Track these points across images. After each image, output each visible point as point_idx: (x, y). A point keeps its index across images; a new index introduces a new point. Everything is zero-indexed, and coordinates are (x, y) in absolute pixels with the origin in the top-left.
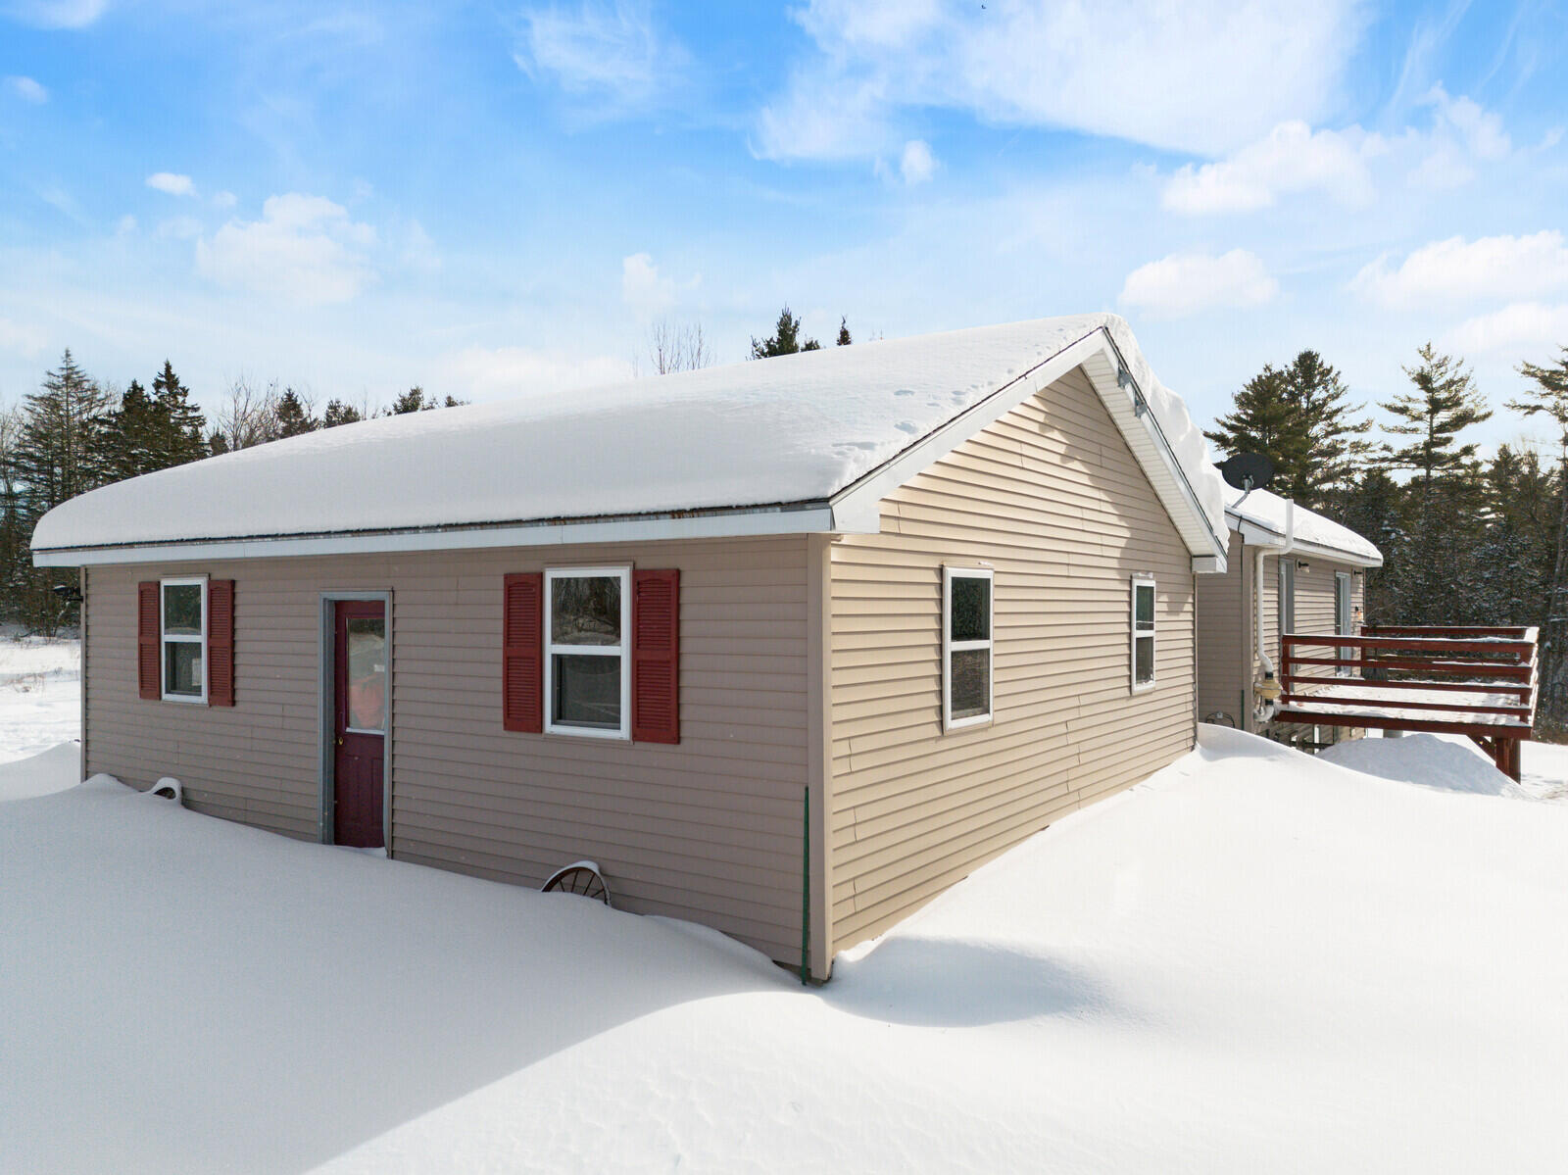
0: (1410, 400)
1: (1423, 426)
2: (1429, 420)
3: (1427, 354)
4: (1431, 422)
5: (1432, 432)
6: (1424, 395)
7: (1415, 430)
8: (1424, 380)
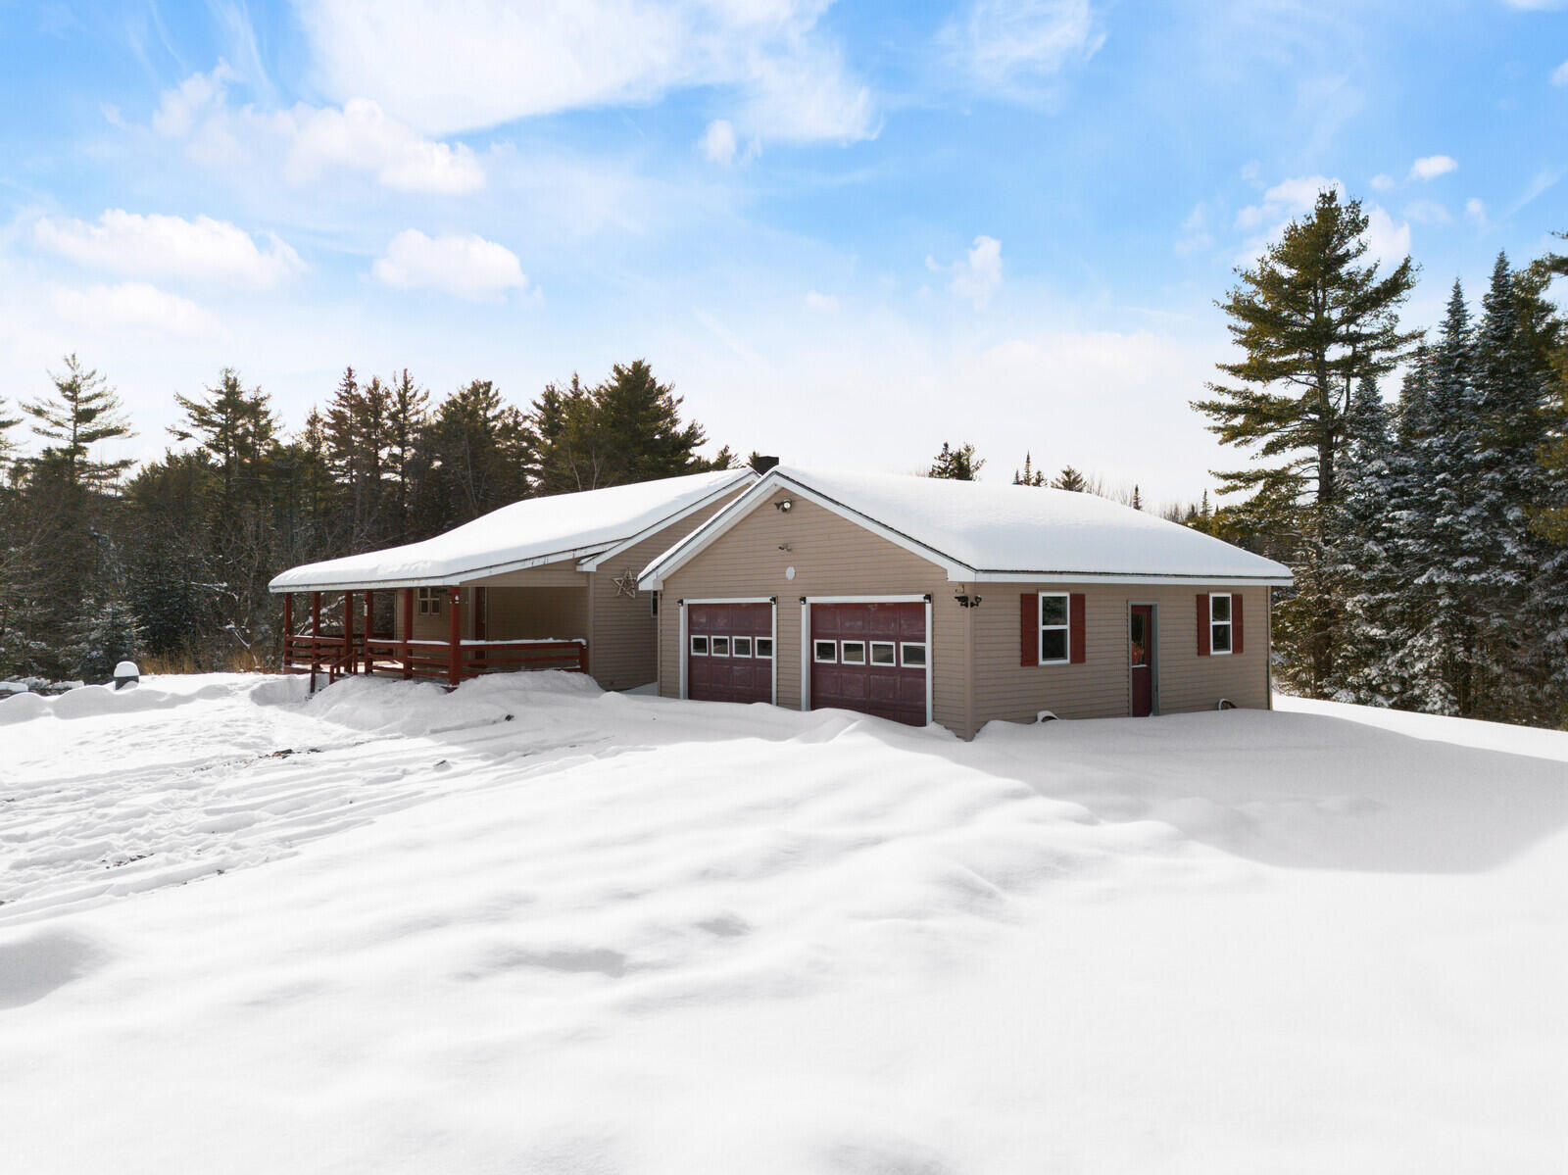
0: (52, 404)
1: (68, 433)
2: (72, 428)
3: (72, 362)
4: (75, 430)
5: (76, 440)
6: (69, 405)
7: (59, 436)
8: (70, 390)
